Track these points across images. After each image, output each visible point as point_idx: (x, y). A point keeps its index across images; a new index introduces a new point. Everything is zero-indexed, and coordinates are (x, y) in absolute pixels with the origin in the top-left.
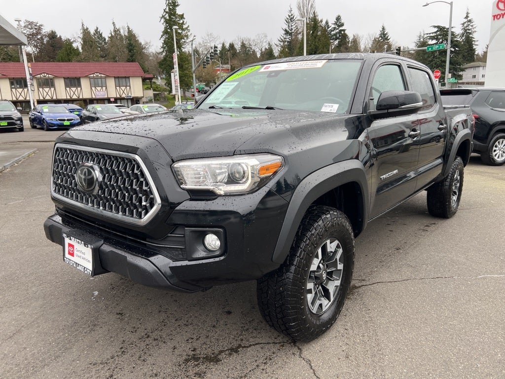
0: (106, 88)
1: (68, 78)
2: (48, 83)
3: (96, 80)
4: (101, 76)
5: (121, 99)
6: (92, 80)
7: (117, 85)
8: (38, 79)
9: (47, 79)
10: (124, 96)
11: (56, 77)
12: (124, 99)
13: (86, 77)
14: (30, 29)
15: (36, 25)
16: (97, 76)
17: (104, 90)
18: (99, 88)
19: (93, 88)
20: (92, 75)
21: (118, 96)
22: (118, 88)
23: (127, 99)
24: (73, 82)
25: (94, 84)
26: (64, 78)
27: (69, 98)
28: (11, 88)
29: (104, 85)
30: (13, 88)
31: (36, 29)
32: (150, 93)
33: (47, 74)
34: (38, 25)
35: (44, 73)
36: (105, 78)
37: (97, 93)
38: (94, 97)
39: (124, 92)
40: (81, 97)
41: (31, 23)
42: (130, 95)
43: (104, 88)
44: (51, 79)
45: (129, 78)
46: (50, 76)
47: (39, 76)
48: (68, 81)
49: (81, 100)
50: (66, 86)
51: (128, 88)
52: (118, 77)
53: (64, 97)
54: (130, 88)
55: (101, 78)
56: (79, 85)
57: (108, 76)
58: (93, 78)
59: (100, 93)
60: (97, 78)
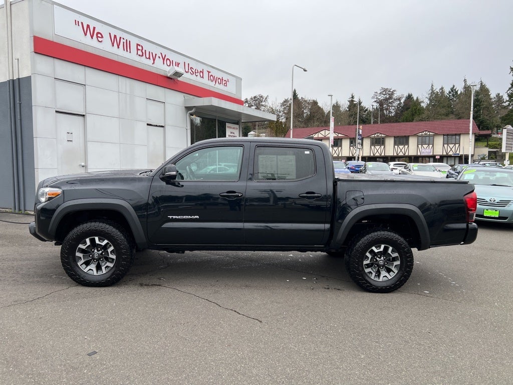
0: (433, 146)
1: (398, 137)
2: (379, 142)
3: (424, 138)
4: (429, 134)
5: (448, 157)
6: (420, 138)
7: (446, 142)
8: (373, 138)
9: (379, 139)
10: (451, 153)
11: (388, 136)
12: (451, 156)
13: (415, 135)
14: (384, 95)
15: (390, 91)
16: (426, 134)
17: (430, 148)
18: (425, 146)
19: (420, 146)
20: (421, 134)
21: (445, 154)
22: (446, 146)
23: (455, 157)
24: (402, 140)
25: (422, 142)
26: (395, 137)
27: (395, 154)
28: (350, 146)
29: (431, 142)
30: (352, 146)
31: (389, 94)
32: (485, 151)
33: (380, 134)
34: (391, 91)
35: (378, 133)
36: (434, 136)
37: (423, 150)
38: (419, 154)
39: (451, 150)
40: (407, 154)
41: (385, 90)
42: (458, 152)
43: (431, 146)
44: (383, 138)
45: (459, 135)
46: (382, 135)
47: (373, 136)
48: (397, 140)
49: (406, 157)
50: (395, 144)
51: (457, 145)
52: (448, 135)
53: (391, 154)
54: (459, 145)
55: (429, 136)
56: (407, 143)
57: (436, 134)
58: (422, 136)
59: (426, 151)
60: (426, 136)
